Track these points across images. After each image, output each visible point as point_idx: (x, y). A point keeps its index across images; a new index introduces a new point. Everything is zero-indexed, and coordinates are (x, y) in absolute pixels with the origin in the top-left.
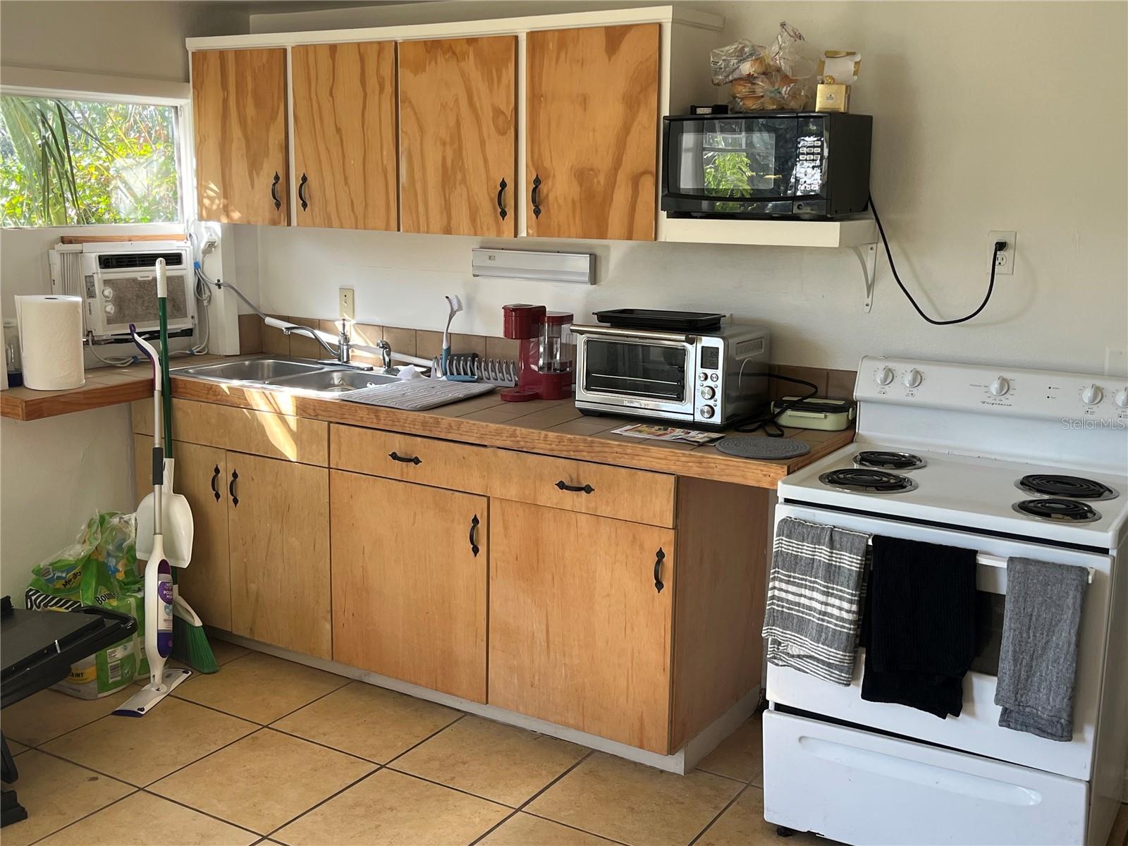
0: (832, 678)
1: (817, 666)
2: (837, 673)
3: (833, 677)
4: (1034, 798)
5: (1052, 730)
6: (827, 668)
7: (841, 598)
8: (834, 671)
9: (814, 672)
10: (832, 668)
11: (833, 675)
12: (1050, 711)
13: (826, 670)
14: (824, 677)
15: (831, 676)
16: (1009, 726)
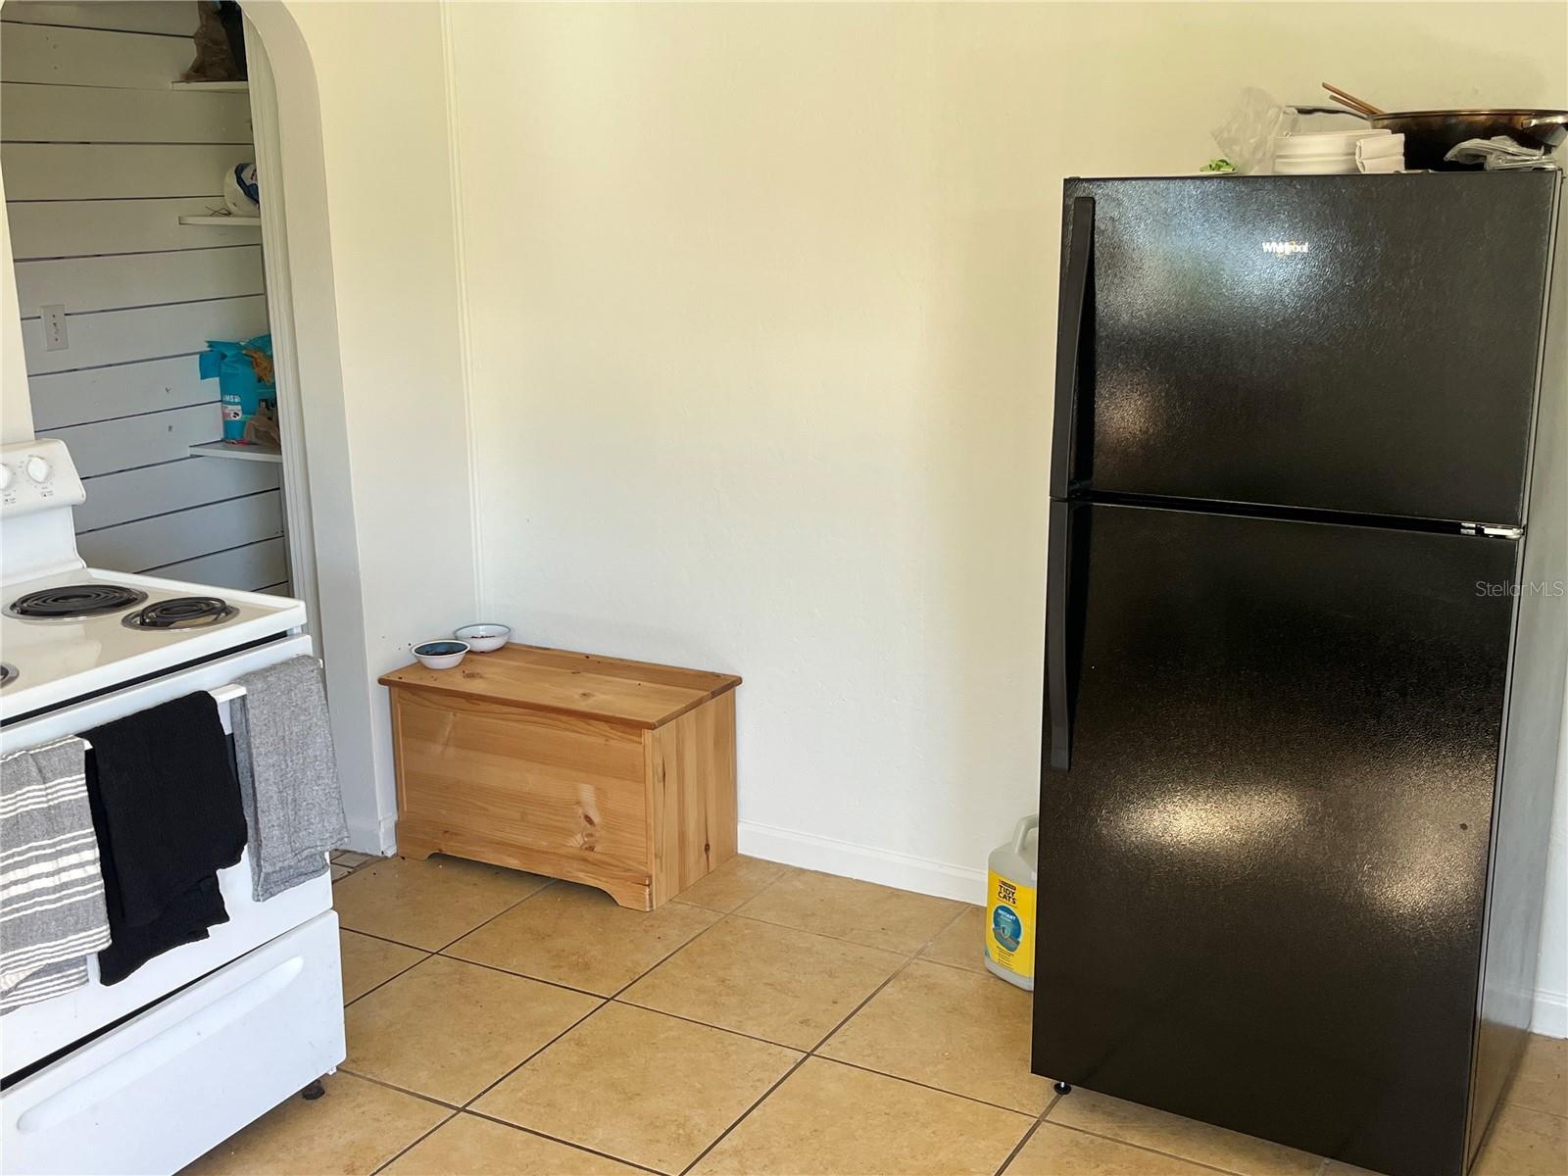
0: (73, 983)
1: (41, 983)
2: (75, 970)
3: (74, 980)
4: (296, 964)
5: (314, 866)
6: (59, 975)
7: (76, 850)
8: (69, 972)
9: (39, 996)
10: (64, 971)
11: (71, 978)
12: (331, 837)
13: (58, 978)
14: (61, 990)
15: (70, 982)
16: (272, 895)
